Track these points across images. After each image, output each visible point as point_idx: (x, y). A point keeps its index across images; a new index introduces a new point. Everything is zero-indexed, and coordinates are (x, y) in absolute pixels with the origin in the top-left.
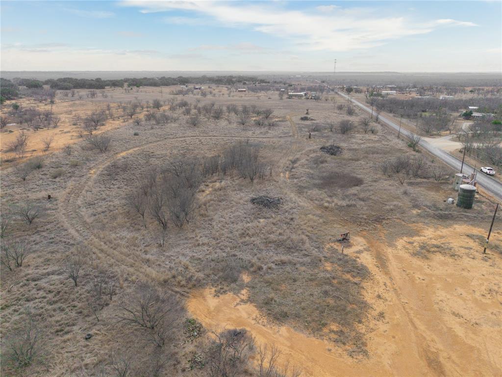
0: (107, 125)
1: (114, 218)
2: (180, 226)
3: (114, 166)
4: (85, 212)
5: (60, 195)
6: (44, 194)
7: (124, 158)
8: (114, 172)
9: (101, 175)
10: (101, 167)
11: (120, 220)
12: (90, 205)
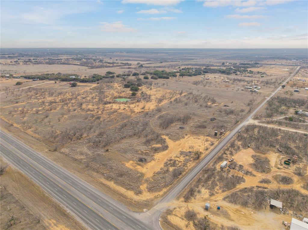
0: (163, 102)
1: (157, 126)
2: (166, 128)
3: (161, 116)
4: (154, 124)
5: (151, 120)
6: (148, 120)
7: (163, 114)
8: (160, 117)
9: (158, 118)
10: (158, 116)
11: (158, 126)
12: (155, 123)
